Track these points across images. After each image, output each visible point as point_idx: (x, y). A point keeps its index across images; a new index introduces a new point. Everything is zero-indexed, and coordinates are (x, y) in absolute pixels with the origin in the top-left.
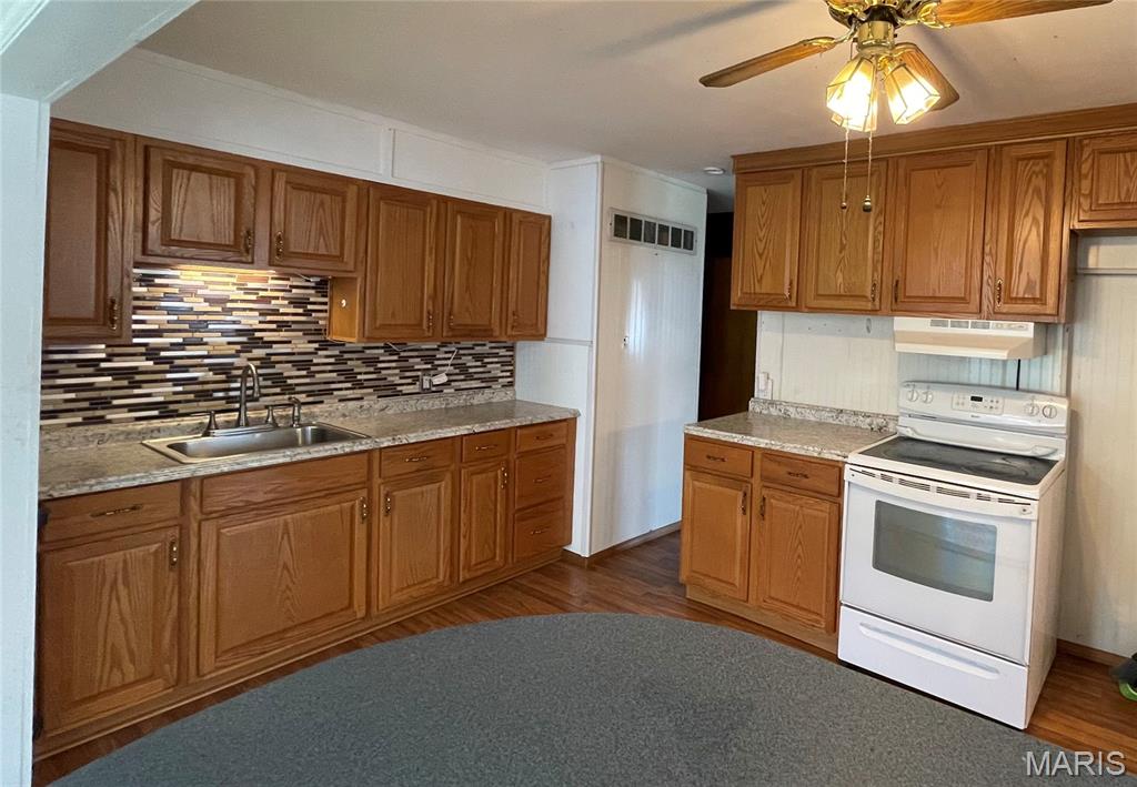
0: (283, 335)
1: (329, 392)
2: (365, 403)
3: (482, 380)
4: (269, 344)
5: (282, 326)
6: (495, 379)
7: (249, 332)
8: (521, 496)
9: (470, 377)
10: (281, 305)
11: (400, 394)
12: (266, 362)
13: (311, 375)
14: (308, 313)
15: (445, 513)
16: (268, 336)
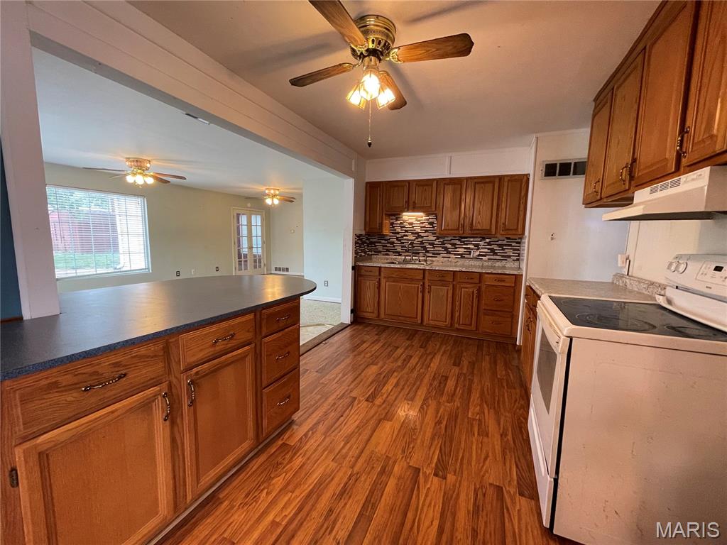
0: (426, 234)
1: (439, 254)
2: (450, 259)
3: (503, 256)
4: (422, 237)
5: (426, 231)
6: (509, 256)
7: (417, 233)
8: (485, 304)
9: (496, 254)
10: (426, 224)
11: (464, 258)
12: (422, 243)
13: (434, 247)
14: (433, 227)
15: (450, 300)
16: (422, 235)
